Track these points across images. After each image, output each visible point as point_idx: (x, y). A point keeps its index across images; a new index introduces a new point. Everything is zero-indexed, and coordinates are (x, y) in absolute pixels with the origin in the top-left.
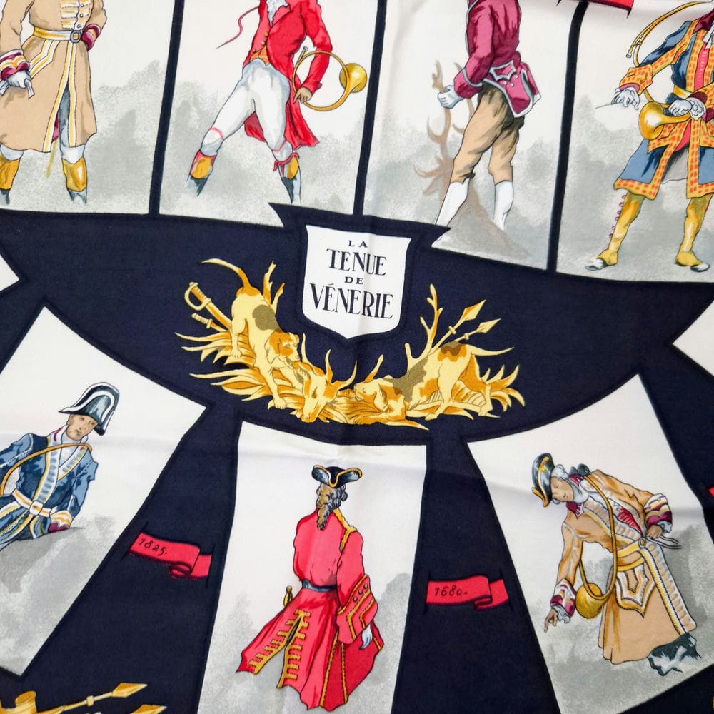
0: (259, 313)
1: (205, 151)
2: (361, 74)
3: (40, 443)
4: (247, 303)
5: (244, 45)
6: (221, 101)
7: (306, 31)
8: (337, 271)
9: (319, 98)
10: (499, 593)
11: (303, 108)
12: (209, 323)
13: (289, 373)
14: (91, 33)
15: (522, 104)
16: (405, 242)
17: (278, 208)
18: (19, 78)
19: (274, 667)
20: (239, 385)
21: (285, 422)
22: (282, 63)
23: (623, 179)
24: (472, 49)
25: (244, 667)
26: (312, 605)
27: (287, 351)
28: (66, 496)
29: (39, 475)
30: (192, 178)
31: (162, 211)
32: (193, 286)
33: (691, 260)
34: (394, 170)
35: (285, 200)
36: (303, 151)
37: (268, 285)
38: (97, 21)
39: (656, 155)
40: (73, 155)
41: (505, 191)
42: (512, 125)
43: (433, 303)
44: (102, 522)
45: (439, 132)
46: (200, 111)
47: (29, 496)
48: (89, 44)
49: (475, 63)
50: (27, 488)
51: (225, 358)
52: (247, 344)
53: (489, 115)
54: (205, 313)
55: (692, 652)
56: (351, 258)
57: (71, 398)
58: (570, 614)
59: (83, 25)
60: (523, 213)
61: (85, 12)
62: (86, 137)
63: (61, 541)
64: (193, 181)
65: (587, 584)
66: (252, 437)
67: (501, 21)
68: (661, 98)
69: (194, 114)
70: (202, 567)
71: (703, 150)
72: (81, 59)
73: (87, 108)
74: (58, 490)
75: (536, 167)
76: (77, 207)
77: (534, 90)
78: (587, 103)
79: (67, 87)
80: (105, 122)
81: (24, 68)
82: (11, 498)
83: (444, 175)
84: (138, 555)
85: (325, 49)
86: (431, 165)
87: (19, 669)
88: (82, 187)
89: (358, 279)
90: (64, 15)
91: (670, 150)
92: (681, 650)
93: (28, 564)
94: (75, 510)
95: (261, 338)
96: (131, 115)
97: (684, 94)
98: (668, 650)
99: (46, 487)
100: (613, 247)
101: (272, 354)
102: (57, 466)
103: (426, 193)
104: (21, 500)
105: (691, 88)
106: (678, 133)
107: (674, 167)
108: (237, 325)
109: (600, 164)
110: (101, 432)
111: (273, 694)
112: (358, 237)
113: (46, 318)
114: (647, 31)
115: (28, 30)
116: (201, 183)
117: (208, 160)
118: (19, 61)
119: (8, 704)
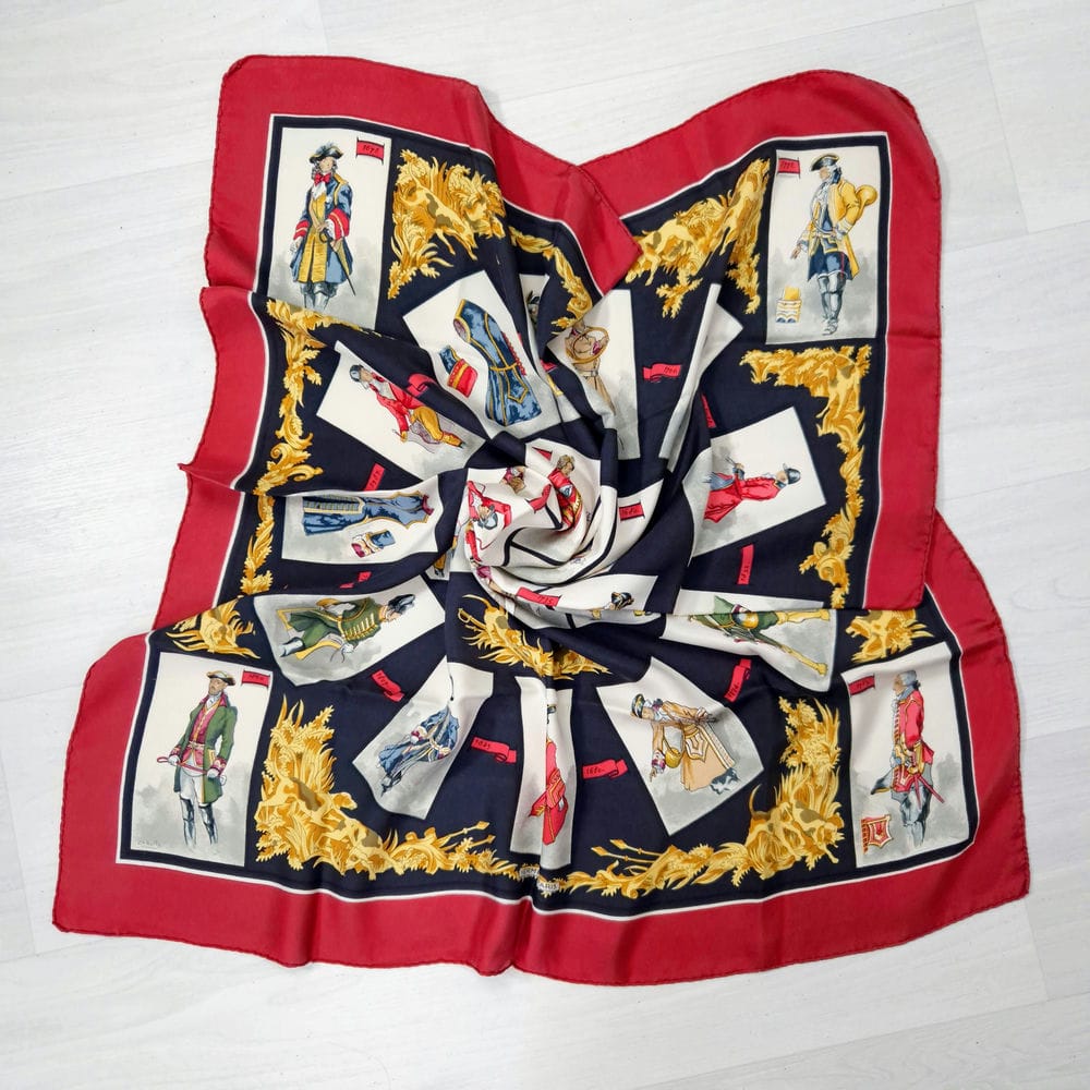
10: (622, 767)
25: (533, 813)
28: (446, 738)
55: (735, 778)
58: (664, 768)
65: (670, 749)
74: (444, 735)
84: (475, 749)
87: (423, 815)
92: (728, 778)
94: (452, 746)
98: (721, 779)
119: (421, 836)
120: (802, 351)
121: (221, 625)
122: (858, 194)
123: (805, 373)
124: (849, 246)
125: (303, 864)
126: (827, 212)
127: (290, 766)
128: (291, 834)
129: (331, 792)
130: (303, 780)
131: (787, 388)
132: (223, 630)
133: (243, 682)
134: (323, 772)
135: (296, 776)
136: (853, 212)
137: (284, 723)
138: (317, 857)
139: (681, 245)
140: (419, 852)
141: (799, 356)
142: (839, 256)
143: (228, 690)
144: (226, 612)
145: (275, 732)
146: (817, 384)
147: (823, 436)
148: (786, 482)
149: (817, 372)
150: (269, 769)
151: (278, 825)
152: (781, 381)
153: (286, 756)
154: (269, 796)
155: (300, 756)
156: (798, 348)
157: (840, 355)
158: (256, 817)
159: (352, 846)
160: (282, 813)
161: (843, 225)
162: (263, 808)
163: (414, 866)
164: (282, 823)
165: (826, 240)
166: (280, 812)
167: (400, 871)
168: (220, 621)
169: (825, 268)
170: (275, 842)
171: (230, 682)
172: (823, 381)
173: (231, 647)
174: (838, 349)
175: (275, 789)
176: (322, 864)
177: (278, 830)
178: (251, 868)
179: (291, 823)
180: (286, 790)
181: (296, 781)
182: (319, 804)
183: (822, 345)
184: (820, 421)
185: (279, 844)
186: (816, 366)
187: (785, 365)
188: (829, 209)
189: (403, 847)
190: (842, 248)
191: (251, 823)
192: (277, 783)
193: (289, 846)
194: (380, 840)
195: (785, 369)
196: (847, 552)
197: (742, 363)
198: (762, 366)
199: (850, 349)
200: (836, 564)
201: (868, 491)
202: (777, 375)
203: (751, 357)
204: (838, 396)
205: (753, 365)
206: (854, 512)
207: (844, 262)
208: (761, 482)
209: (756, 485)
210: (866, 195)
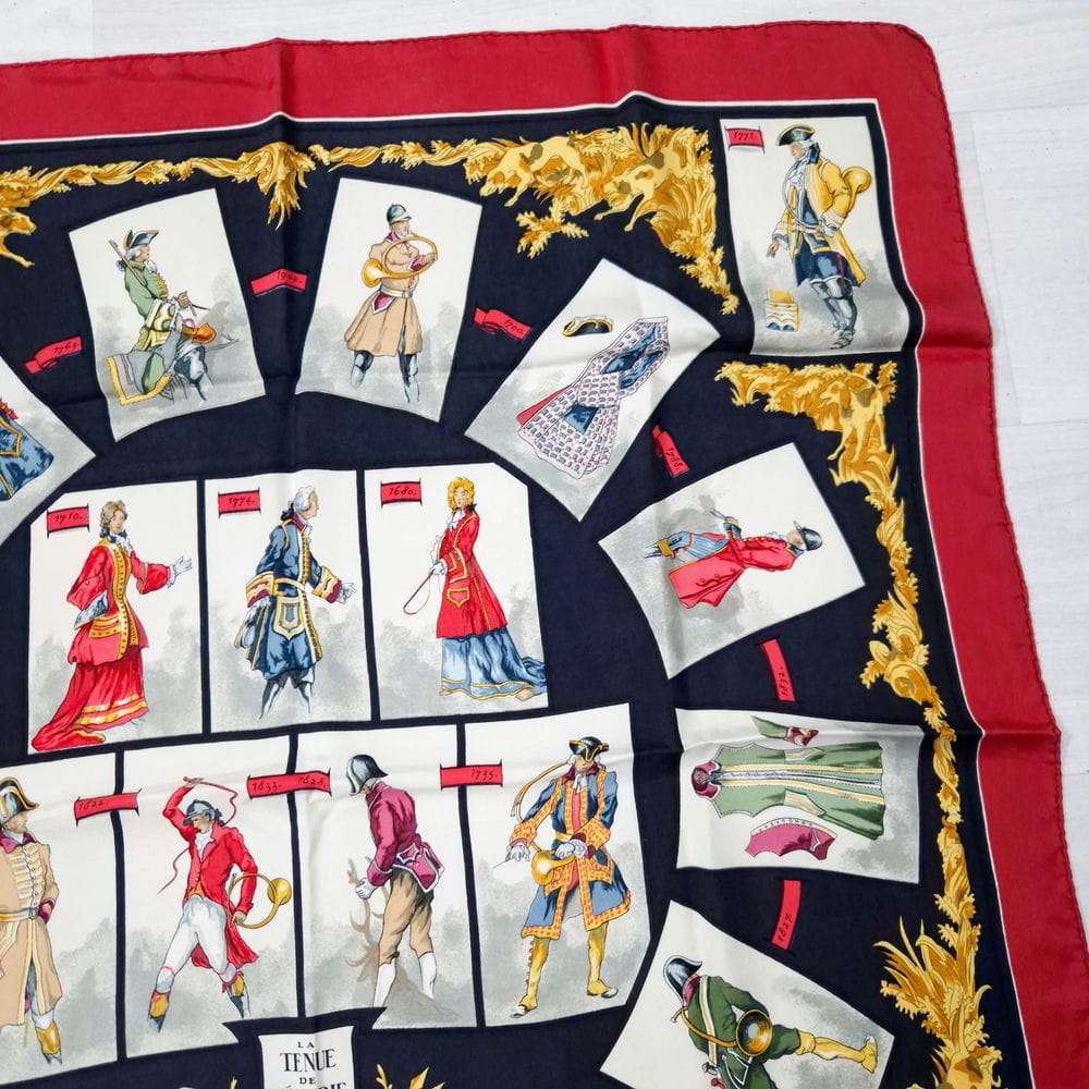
1: (159, 990)
2: (285, 888)
5: (181, 885)
6: (168, 938)
7: (233, 860)
8: (292, 1073)
9: (254, 917)
11: (240, 930)
14: (47, 907)
15: (429, 879)
16: (347, 1031)
17: (231, 1026)
22: (216, 893)
23: (529, 925)
24: (378, 840)
30: (152, 1017)
31: (130, 1055)
33: (601, 989)
34: (329, 966)
35: (236, 1017)
36: (246, 968)
38: (50, 895)
39: (552, 899)
40: (44, 1022)
41: (428, 961)
42: (423, 901)
43: (382, 1081)
45: (361, 922)
46: (150, 955)
48: (45, 917)
49: (383, 852)
53: (401, 896)
56: (301, 1058)
59: (38, 901)
60: (447, 978)
61: (39, 890)
62: (53, 1002)
64: (153, 1020)
67: (399, 811)
68: (547, 846)
69: (146, 959)
71: (591, 885)
72: (41, 933)
73: (52, 977)
75: (451, 933)
76: (55, 1069)
77: (437, 865)
78: (484, 865)
79: (32, 962)
80: (68, 983)
83: (372, 961)
85: (251, 872)
86: (360, 954)
88: (56, 1049)
89: (311, 1079)
90: (21, 897)
91: (564, 891)
96: (91, 973)
97: (566, 838)
100: (531, 992)
103: (360, 980)
105: (571, 832)
106: (568, 874)
107: (570, 905)
109: (505, 917)
112: (305, 1038)
114: (522, 793)
116: (160, 1020)
117: (164, 997)
120: (801, 368)
122: (845, 177)
123: (807, 396)
124: (844, 245)
126: (806, 199)
131: (781, 415)
136: (842, 201)
139: (566, 171)
141: (797, 373)
142: (834, 257)
146: (825, 414)
147: (843, 484)
148: (803, 546)
149: (824, 396)
152: (773, 405)
156: (796, 363)
157: (854, 374)
161: (831, 217)
165: (811, 235)
169: (817, 272)
172: (832, 408)
174: (851, 367)
183: (828, 361)
184: (834, 464)
186: (822, 389)
187: (779, 384)
188: (810, 196)
190: (836, 247)
195: (779, 389)
196: (921, 654)
197: (717, 378)
198: (746, 383)
199: (868, 367)
200: (912, 673)
201: (921, 564)
202: (768, 396)
203: (731, 371)
204: (855, 430)
205: (734, 380)
206: (908, 596)
207: (842, 265)
208: (767, 545)
209: (761, 548)
210: (857, 179)
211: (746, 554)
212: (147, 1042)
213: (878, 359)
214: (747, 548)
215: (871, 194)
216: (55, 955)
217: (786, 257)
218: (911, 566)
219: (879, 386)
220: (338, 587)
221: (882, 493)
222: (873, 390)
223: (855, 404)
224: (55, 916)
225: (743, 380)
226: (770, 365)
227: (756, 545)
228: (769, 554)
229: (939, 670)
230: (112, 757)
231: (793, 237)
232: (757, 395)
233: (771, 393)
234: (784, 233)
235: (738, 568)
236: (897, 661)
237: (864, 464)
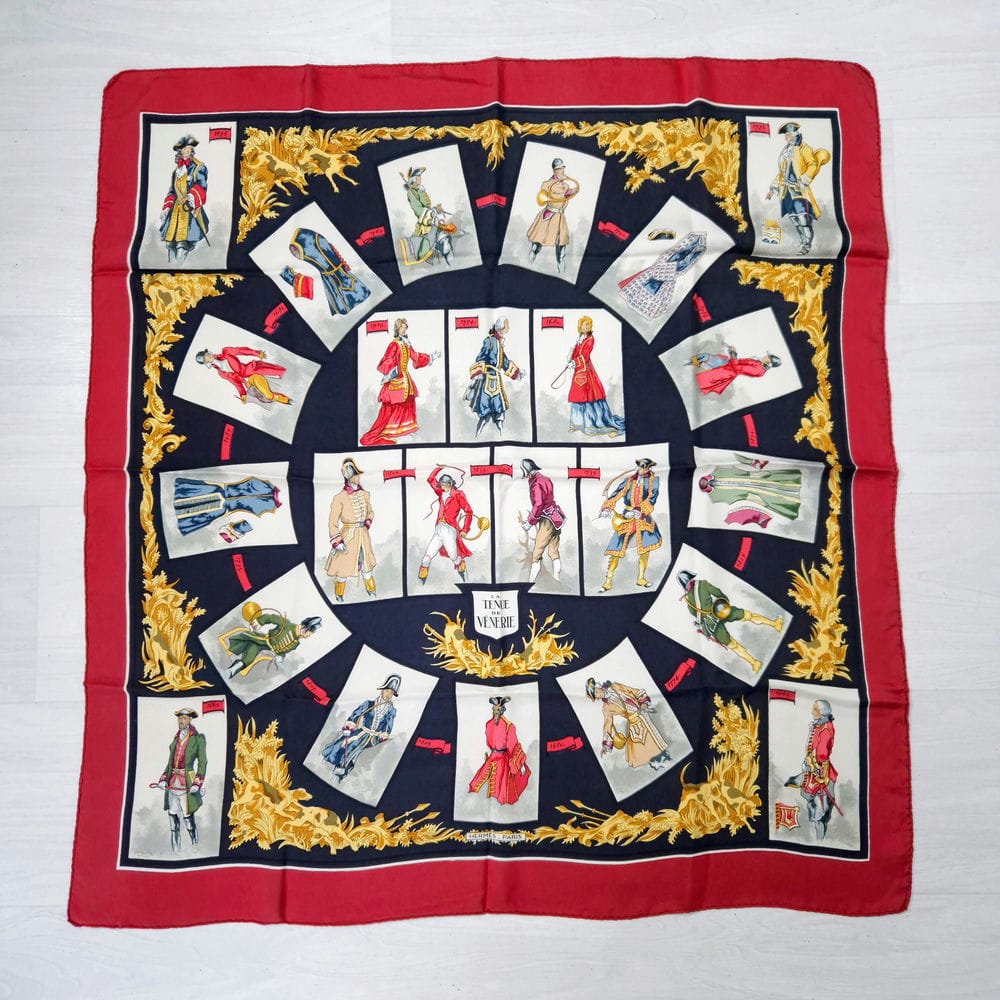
0: (456, 633)
1: (424, 565)
2: (487, 522)
3: (371, 704)
4: (451, 629)
5: (434, 516)
6: (428, 542)
7: (460, 506)
8: (488, 609)
9: (470, 535)
10: (579, 743)
11: (463, 540)
12: (435, 641)
13: (473, 658)
14: (368, 522)
15: (559, 524)
16: (516, 592)
17: (459, 585)
18: (341, 546)
19: (484, 788)
20: (452, 666)
21: (474, 680)
22: (452, 522)
23: (609, 550)
24: (534, 503)
25: (472, 790)
26: (497, 759)
27: (471, 648)
28: (384, 725)
29: (372, 718)
30: (420, 578)
31: (409, 595)
32: (426, 625)
33: (644, 582)
34: (507, 561)
35: (462, 582)
36: (466, 559)
37: (459, 620)
38: (370, 516)
39: (622, 538)
40: (368, 576)
41: (557, 563)
42: (556, 534)
43: (532, 617)
44: (401, 735)
45: (524, 542)
47: (369, 727)
48: (368, 527)
49: (536, 509)
50: (368, 724)
51: (444, 656)
52: (453, 647)
53: (545, 531)
54: (433, 636)
55: (668, 758)
56: (493, 603)
57: (381, 682)
58: (612, 748)
59: (364, 519)
60: (566, 572)
61: (365, 513)
62: (372, 567)
63: (385, 746)
64: (420, 580)
65: (617, 734)
66: (461, 689)
67: (545, 489)
68: (621, 512)
69: (417, 550)
70: (447, 749)
71: (642, 532)
72: (366, 534)
73: (371, 555)
74: (381, 723)
75: (569, 550)
76: (372, 598)
77: (563, 517)
78: (587, 518)
79: (361, 548)
80: (379, 559)
81: (342, 542)
82: (361, 730)
83: (529, 560)
84: (419, 747)
85: (470, 513)
86: (523, 557)
87: (375, 803)
88: (373, 589)
89: (498, 612)
90: (356, 516)
91: (628, 534)
92: (663, 758)
93: (372, 758)
94: (389, 731)
95: (459, 644)
96: (390, 554)
97: (631, 509)
98: (657, 759)
99: (376, 723)
100: (608, 581)
101: (465, 650)
102: (379, 713)
103: (523, 569)
104: (366, 730)
105: (633, 506)
106: (630, 526)
107: (631, 542)
108: (447, 640)
109: (597, 545)
110: (397, 696)
111: (486, 801)
112: (495, 594)
113: (366, 649)
114: (610, 484)
115: (341, 525)
116: (424, 580)
117: (426, 569)
118: (339, 539)
119: (372, 820)
120: (779, 265)
121: (179, 668)
122: (815, 155)
123: (781, 281)
124: (811, 195)
125: (271, 846)
126: (791, 167)
127: (254, 770)
128: (259, 823)
129: (291, 788)
130: (266, 780)
131: (766, 291)
132: (181, 672)
133: (204, 713)
134: (281, 773)
135: (260, 778)
136: (812, 169)
137: (244, 738)
138: (282, 841)
140: (370, 832)
141: (776, 268)
142: (803, 202)
143: (194, 722)
144: (181, 656)
145: (238, 745)
146: (790, 292)
147: (795, 333)
148: (771, 365)
149: (790, 281)
150: (238, 776)
151: (246, 818)
152: (761, 286)
153: (249, 765)
154: (240, 797)
155: (261, 762)
156: (776, 262)
157: (809, 270)
158: (229, 815)
159: (315, 826)
160: (250, 808)
161: (805, 178)
162: (235, 806)
163: (366, 844)
164: (250, 817)
165: (792, 188)
166: (248, 808)
167: (355, 848)
168: (177, 664)
169: (793, 210)
170: (244, 832)
171: (194, 715)
172: (794, 290)
173: (191, 684)
174: (807, 266)
175: (244, 791)
176: (286, 846)
177: (245, 822)
178: (226, 855)
179: (258, 815)
180: (253, 790)
181: (260, 782)
182: (281, 799)
183: (795, 262)
184: (792, 321)
185: (248, 833)
186: (790, 277)
187: (765, 274)
188: (794, 165)
189: (359, 829)
190: (806, 196)
191: (225, 819)
192: (246, 785)
193: (257, 833)
194: (339, 821)
195: (765, 277)
196: (829, 426)
197: (731, 269)
198: (748, 272)
199: (817, 267)
200: (823, 436)
201: (834, 379)
202: (759, 280)
203: (740, 265)
204: (806, 302)
205: (741, 270)
206: (825, 395)
207: (808, 207)
208: (751, 363)
209: (748, 365)
210: (822, 156)
211: (739, 367)
212: (417, 590)
213: (823, 262)
214: (739, 364)
215: (830, 165)
216: (373, 545)
217: (777, 200)
218: (829, 379)
219: (822, 278)
220: (517, 371)
221: (817, 338)
222: (819, 280)
223: (807, 287)
224: (372, 526)
225: (745, 270)
226: (762, 262)
227: (745, 363)
228: (751, 368)
229: (838, 435)
230: (400, 451)
231: (782, 189)
232: (753, 279)
233: (762, 279)
234: (776, 186)
235: (733, 374)
236: (815, 430)
237: (809, 321)
